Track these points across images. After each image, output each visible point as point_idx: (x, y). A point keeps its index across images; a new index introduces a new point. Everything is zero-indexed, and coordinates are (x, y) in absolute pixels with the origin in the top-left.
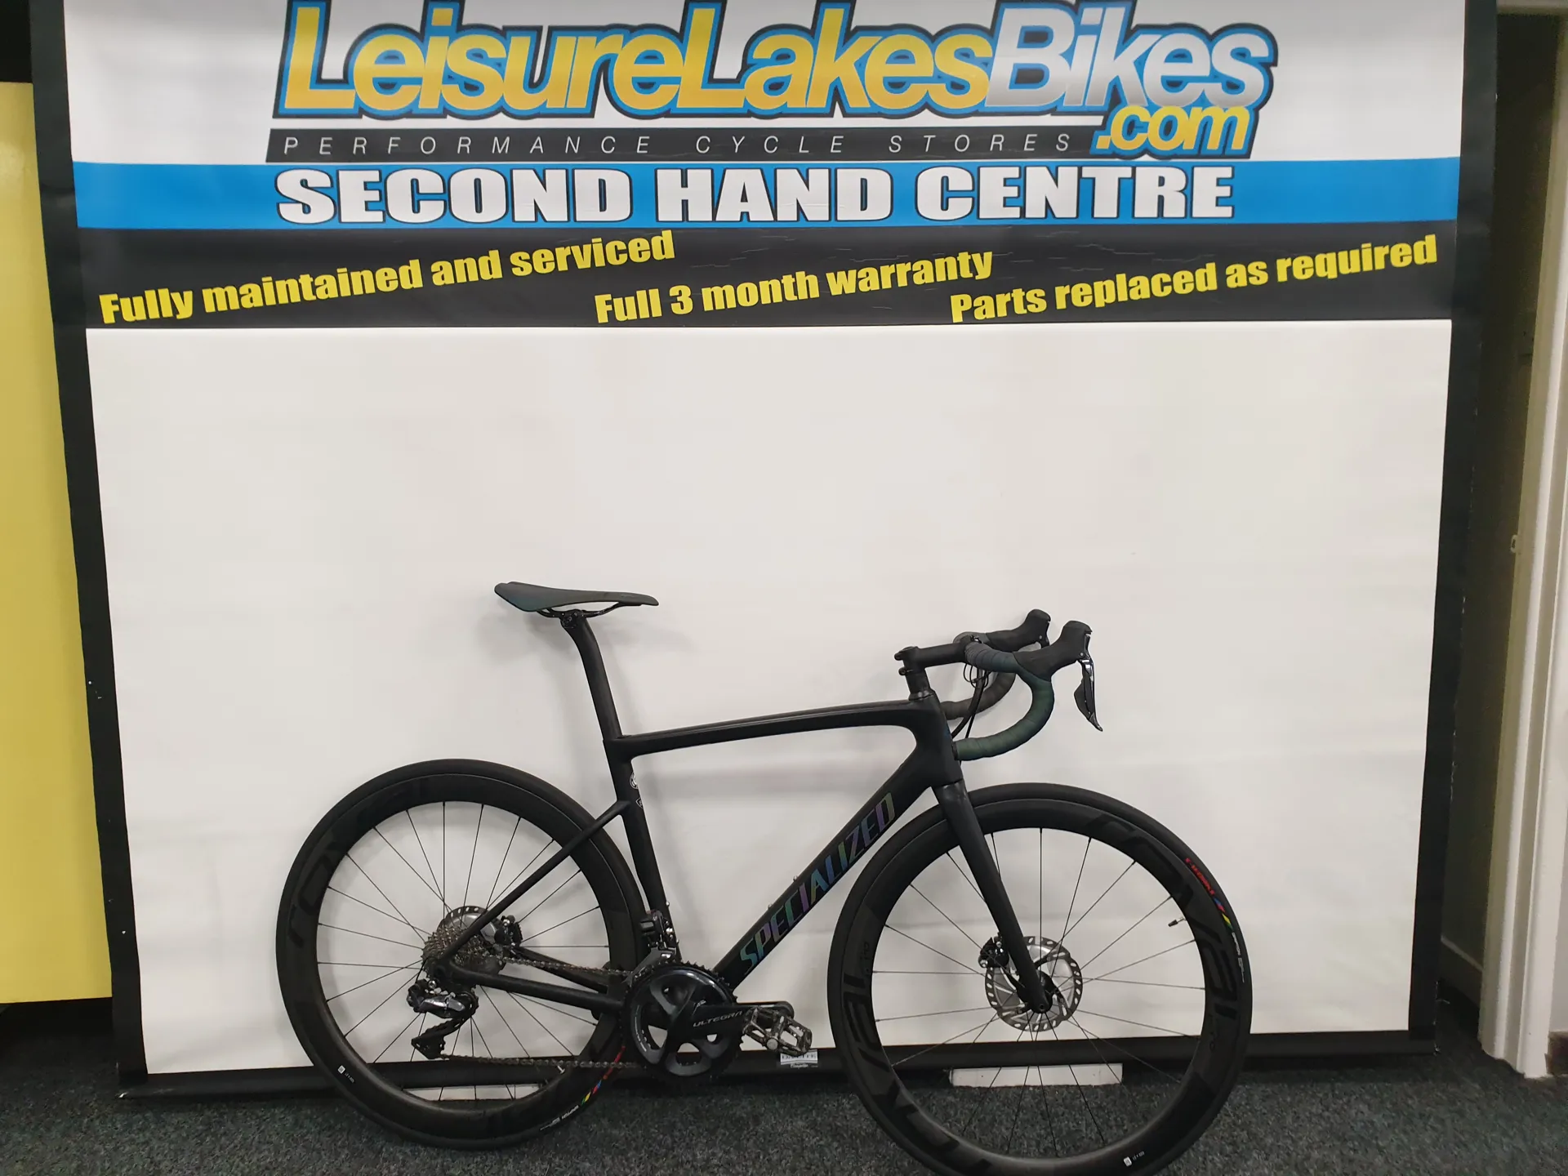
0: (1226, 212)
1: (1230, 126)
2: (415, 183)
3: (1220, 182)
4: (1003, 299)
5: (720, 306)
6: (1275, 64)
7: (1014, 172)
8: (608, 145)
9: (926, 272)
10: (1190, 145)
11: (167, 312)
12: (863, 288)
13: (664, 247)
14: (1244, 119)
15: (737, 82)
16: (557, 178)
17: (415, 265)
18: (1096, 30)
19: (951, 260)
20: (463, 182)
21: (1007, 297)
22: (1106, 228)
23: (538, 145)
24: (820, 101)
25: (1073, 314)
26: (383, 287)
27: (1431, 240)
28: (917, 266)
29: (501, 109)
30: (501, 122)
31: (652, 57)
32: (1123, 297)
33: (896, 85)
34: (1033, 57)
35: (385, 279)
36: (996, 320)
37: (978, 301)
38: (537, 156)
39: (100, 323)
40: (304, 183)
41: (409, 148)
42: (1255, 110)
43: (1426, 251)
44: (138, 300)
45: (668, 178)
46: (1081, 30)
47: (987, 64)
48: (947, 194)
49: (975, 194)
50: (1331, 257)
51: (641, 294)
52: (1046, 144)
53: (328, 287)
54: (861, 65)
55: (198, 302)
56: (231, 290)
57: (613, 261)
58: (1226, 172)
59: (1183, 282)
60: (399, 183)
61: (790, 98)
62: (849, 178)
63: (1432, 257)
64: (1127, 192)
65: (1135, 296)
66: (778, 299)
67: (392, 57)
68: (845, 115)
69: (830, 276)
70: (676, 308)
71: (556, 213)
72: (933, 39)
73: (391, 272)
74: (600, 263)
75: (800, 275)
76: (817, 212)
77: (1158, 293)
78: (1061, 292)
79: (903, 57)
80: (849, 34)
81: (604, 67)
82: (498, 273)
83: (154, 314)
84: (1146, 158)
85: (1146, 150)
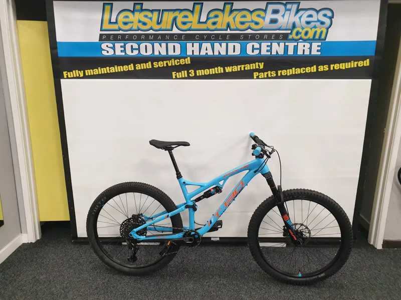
0: (319, 53)
1: (321, 33)
2: (132, 46)
3: (318, 46)
4: (266, 73)
5: (201, 74)
6: (333, 18)
7: (269, 44)
8: (176, 37)
9: (248, 67)
10: (311, 37)
11: (78, 75)
12: (234, 70)
13: (188, 61)
14: (325, 31)
15: (205, 23)
16: (164, 45)
17: (132, 65)
18: (290, 10)
19: (254, 64)
20: (143, 46)
21: (267, 73)
22: (290, 57)
23: (160, 37)
24: (225, 27)
25: (282, 77)
26: (125, 70)
27: (368, 60)
28: (246, 66)
29: (151, 29)
30: (151, 32)
31: (186, 17)
32: (294, 73)
33: (242, 23)
34: (275, 16)
35: (125, 68)
36: (264, 78)
37: (260, 74)
38: (159, 40)
39: (63, 78)
40: (107, 46)
41: (131, 38)
42: (328, 29)
43: (367, 63)
44: (71, 73)
45: (189, 45)
46: (286, 10)
47: (264, 18)
48: (253, 49)
49: (260, 49)
50: (344, 64)
51: (183, 72)
52: (277, 37)
53: (113, 70)
54: (234, 18)
55: (84, 73)
56: (91, 70)
57: (176, 64)
58: (320, 44)
59: (308, 70)
60: (128, 46)
61: (218, 26)
62: (231, 45)
63: (368, 64)
64: (296, 48)
65: (297, 73)
66: (214, 73)
67: (127, 17)
68: (230, 30)
69: (226, 68)
70: (190, 75)
71: (164, 53)
72: (251, 12)
73: (127, 66)
74: (173, 64)
75: (219, 67)
76: (223, 53)
77: (302, 72)
78: (279, 72)
79: (244, 16)
80: (232, 11)
81: (175, 19)
82: (151, 67)
83: (75, 76)
84: (301, 40)
85: (301, 39)
